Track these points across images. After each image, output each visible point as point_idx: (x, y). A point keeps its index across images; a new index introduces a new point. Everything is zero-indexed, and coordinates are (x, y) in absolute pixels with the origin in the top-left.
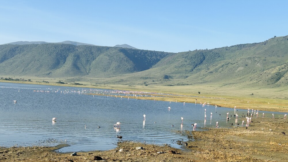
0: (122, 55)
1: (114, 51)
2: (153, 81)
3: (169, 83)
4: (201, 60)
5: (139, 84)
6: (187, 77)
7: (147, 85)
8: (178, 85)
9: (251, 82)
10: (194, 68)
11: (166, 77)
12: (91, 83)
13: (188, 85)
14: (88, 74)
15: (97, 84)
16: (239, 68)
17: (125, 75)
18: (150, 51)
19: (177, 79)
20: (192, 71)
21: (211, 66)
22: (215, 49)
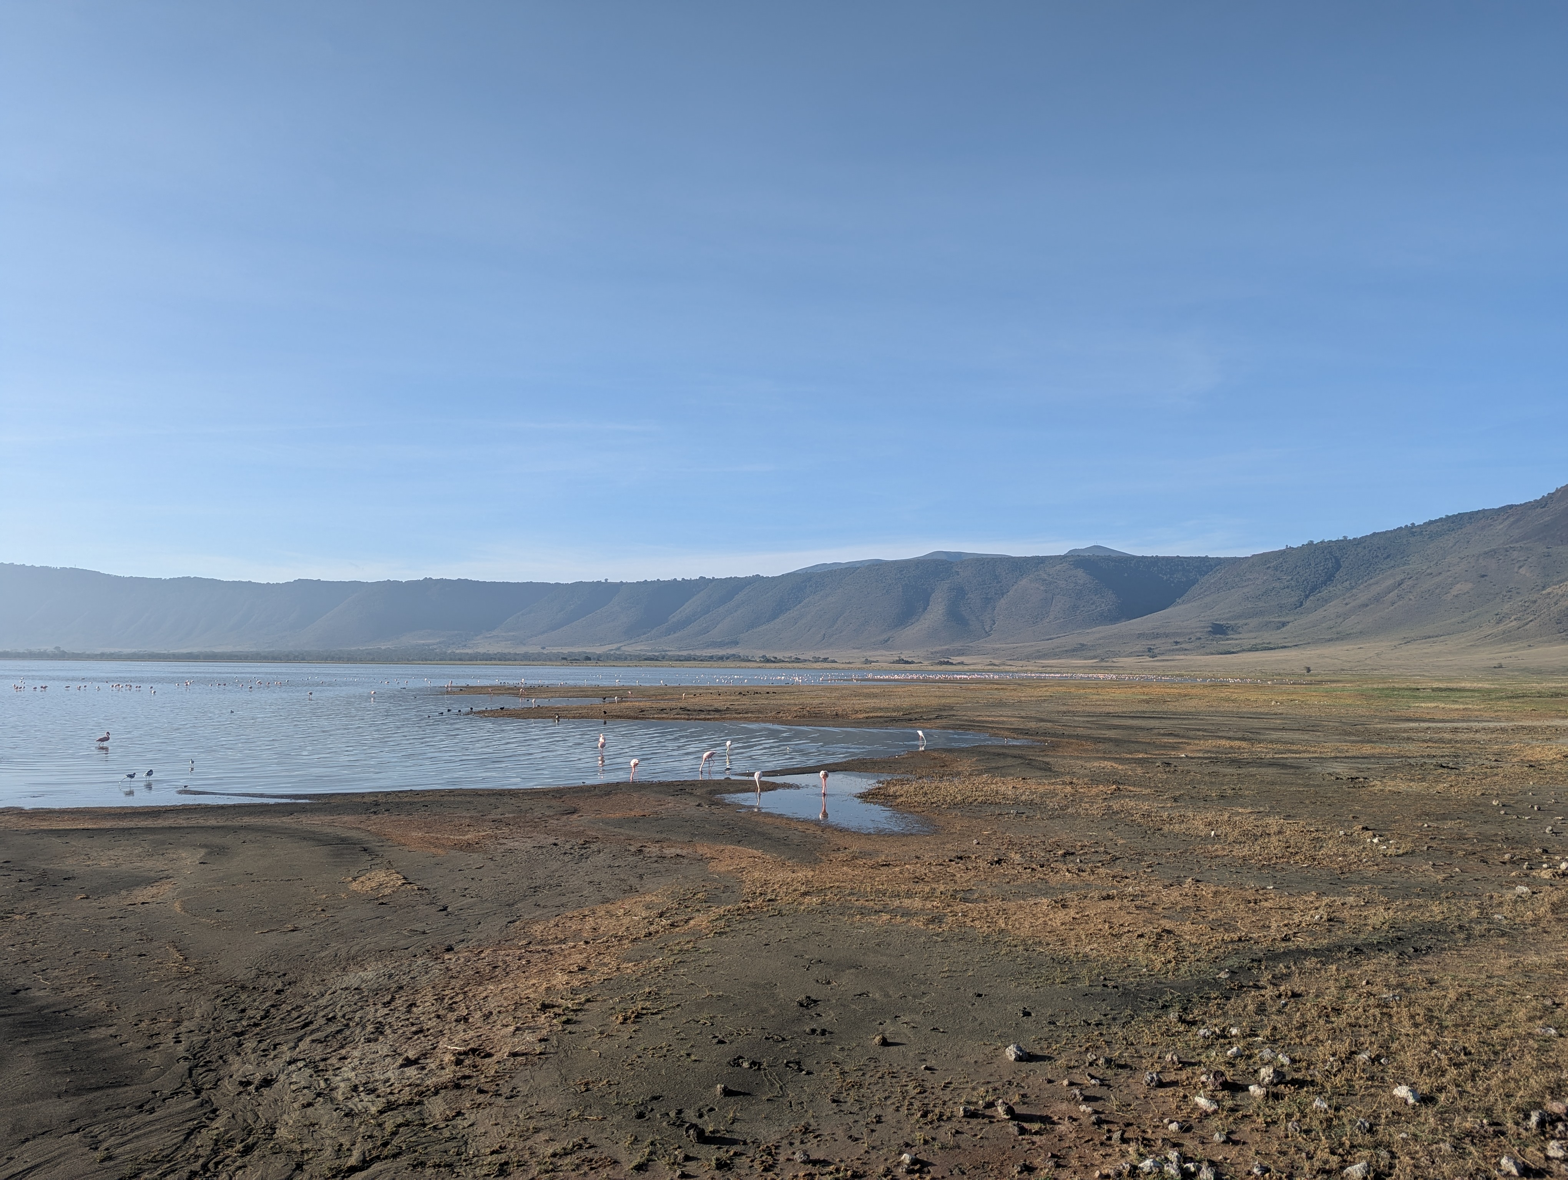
0: (1081, 574)
1: (1058, 567)
2: (1177, 643)
3: (1225, 644)
4: (1326, 573)
5: (1130, 655)
6: (1284, 624)
7: (1154, 656)
8: (1254, 649)
9: (1501, 627)
10: (1307, 597)
11: (1218, 630)
13: (1285, 647)
14: (988, 634)
16: (1459, 586)
17: (1094, 629)
18: (1163, 558)
19: (1251, 631)
20: (1301, 605)
21: (1362, 586)
22: (1374, 534)
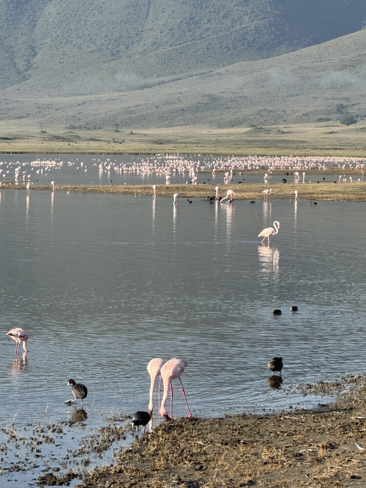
7: (351, 121)
12: (41, 124)
15: (73, 127)
